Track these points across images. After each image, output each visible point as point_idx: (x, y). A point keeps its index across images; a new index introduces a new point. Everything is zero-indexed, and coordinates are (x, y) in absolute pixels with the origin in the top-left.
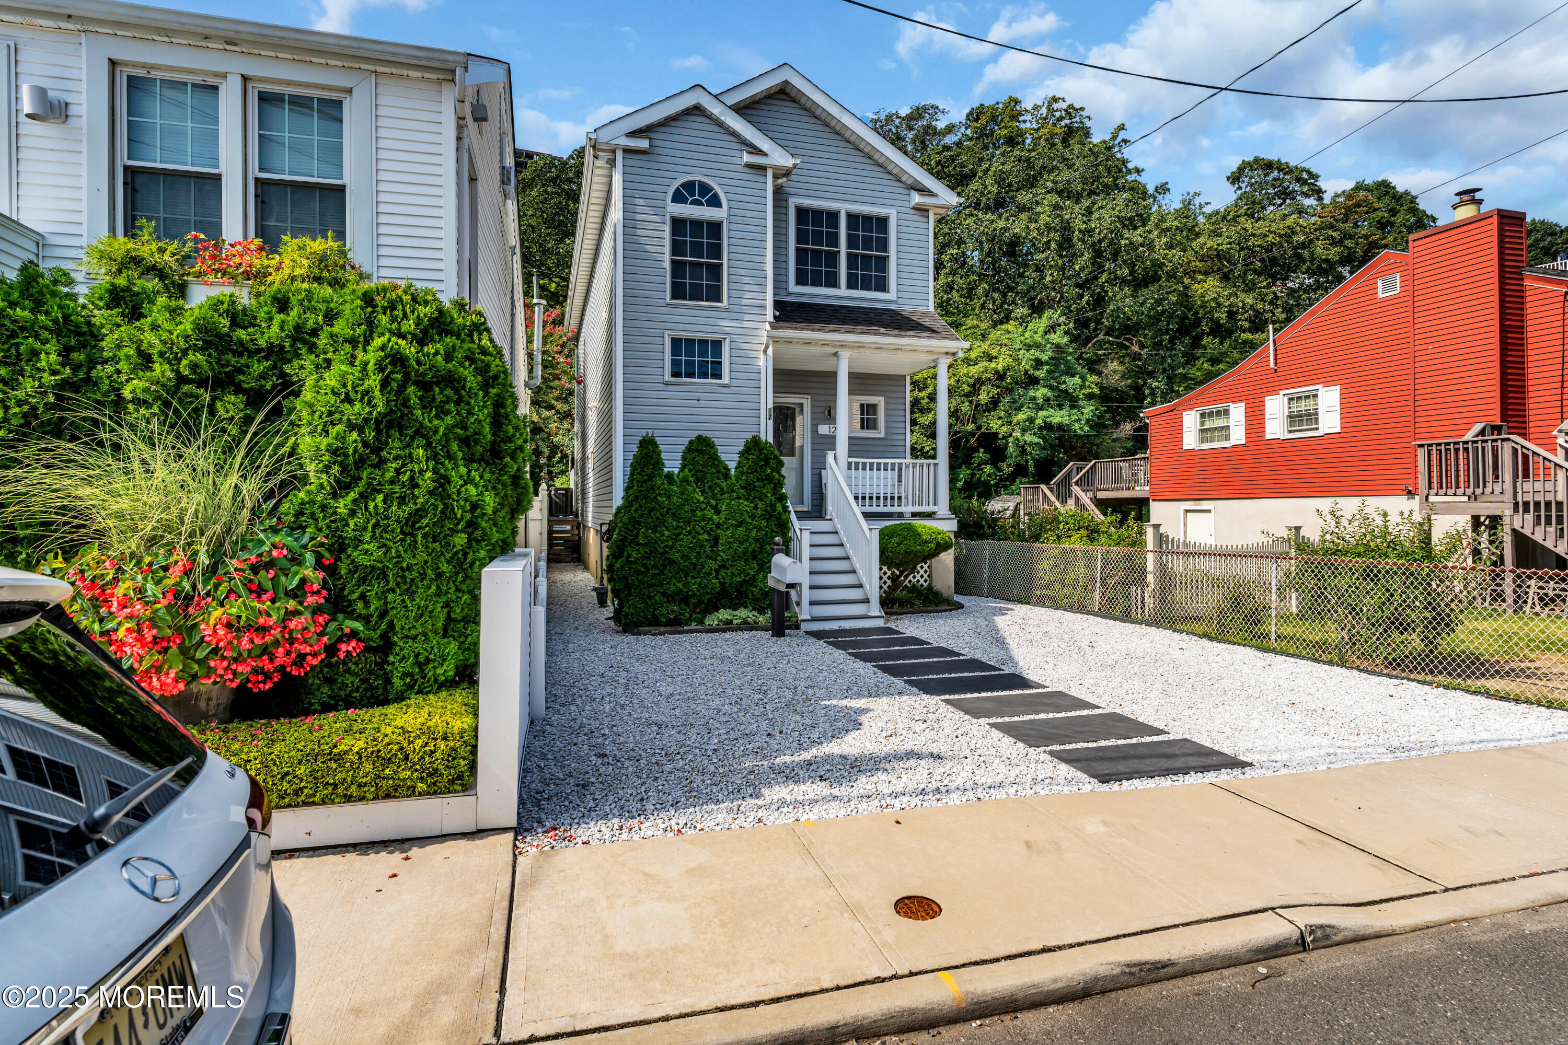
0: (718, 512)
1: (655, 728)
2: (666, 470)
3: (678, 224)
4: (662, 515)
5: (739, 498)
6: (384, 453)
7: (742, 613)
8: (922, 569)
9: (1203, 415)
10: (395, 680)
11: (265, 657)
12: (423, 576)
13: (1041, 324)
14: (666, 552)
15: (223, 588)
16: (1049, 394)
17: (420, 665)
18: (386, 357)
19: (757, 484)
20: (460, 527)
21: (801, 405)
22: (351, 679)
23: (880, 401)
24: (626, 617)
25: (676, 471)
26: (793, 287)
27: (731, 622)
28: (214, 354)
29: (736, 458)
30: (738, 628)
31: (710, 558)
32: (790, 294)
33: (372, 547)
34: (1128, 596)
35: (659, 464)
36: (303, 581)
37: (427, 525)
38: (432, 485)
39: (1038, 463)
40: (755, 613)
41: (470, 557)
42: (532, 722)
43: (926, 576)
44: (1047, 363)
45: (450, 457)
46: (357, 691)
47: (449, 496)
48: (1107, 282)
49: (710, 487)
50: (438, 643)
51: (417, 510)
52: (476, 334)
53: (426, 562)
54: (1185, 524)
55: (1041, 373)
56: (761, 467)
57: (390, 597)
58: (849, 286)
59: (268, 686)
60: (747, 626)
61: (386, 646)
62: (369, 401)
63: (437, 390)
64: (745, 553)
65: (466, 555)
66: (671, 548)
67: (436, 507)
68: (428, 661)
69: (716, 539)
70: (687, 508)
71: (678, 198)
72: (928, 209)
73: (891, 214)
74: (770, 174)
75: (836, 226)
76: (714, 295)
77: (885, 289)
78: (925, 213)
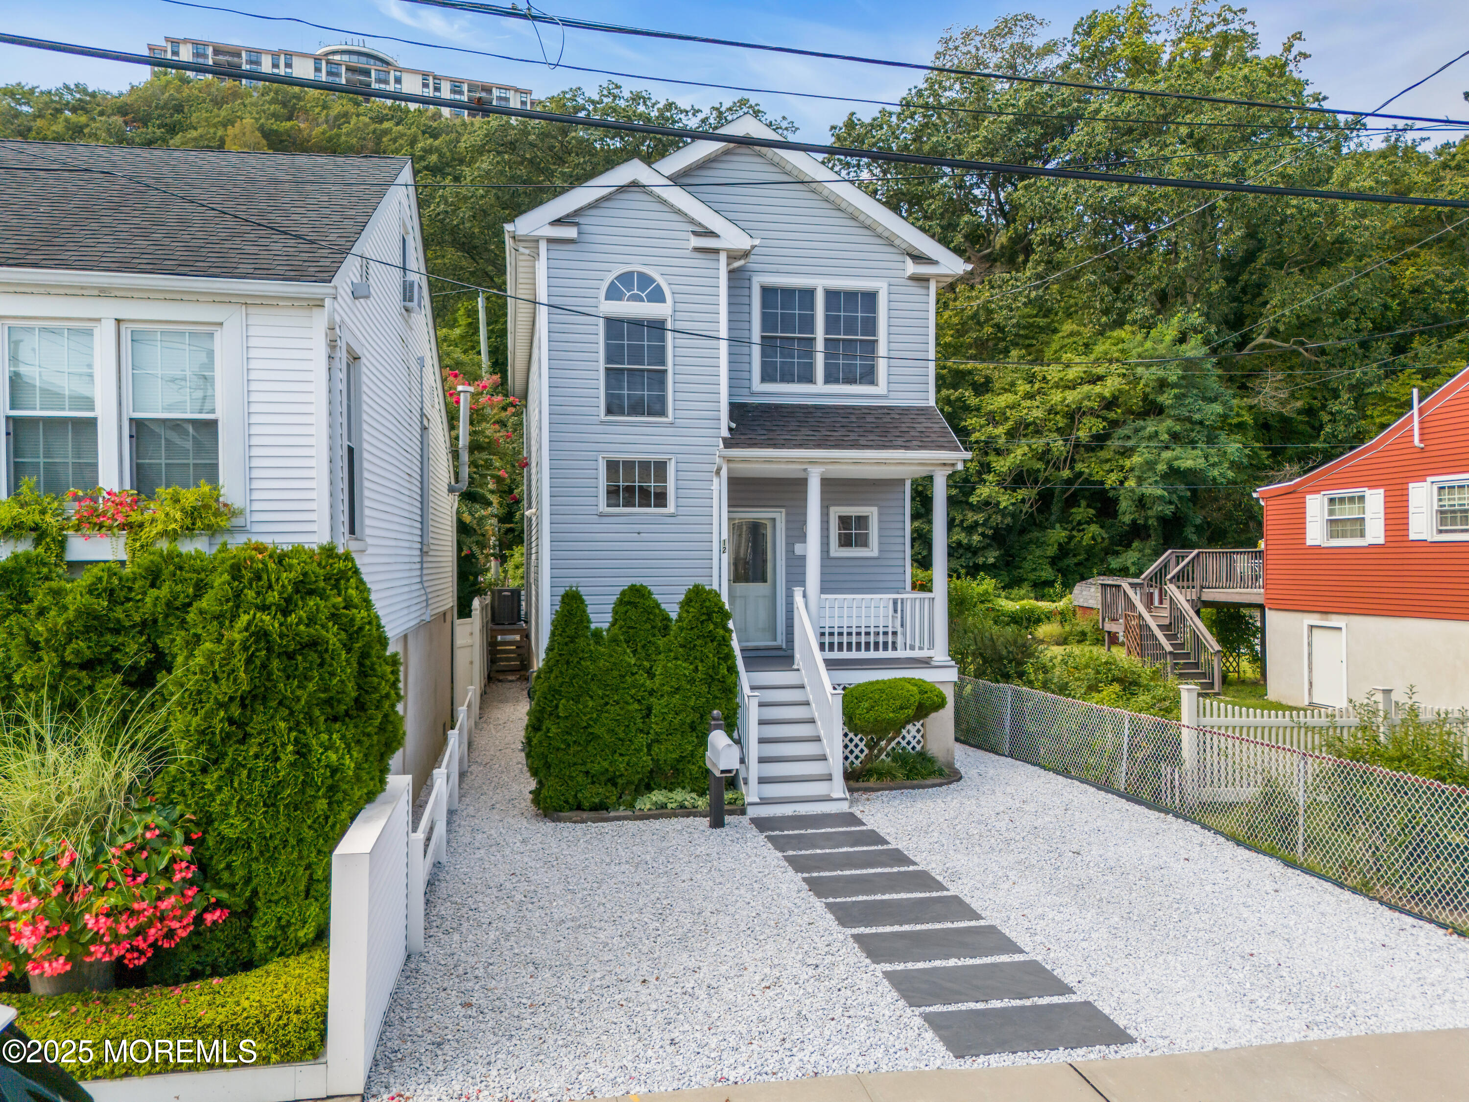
0: (651, 675)
1: (531, 968)
2: (593, 626)
3: (613, 324)
4: (585, 682)
5: (676, 658)
6: (248, 729)
7: (680, 796)
8: (911, 732)
9: (1332, 501)
10: (258, 944)
11: (140, 938)
12: (285, 843)
13: (1169, 331)
14: (589, 726)
15: (104, 876)
16: (1178, 428)
17: (283, 928)
18: (251, 636)
19: (699, 642)
20: (320, 793)
21: (774, 520)
22: (218, 945)
23: (872, 512)
24: (545, 798)
25: (606, 626)
26: (757, 385)
27: (664, 806)
28: (94, 638)
29: (677, 608)
30: (673, 814)
31: (641, 731)
32: (753, 394)
33: (236, 821)
34: (1158, 776)
35: (584, 620)
36: (174, 860)
37: (289, 795)
38: (292, 758)
39: (1163, 520)
40: (694, 795)
41: (331, 820)
42: (409, 956)
43: (919, 737)
44: (1174, 386)
45: (312, 722)
46: (223, 956)
47: (309, 766)
48: (1268, 263)
49: (643, 647)
50: (300, 906)
51: (280, 782)
52: (342, 582)
53: (288, 830)
54: (1310, 645)
55: (1166, 399)
56: (702, 622)
57: (254, 866)
58: (828, 380)
59: (143, 960)
60: (684, 811)
61: (250, 911)
62: (235, 680)
63: (300, 658)
64: (683, 723)
65: (327, 818)
66: (596, 721)
67: (297, 778)
68: (289, 924)
69: (649, 709)
70: (615, 673)
71: (613, 293)
72: (928, 280)
73: (881, 287)
74: (723, 257)
75: (812, 306)
76: (657, 408)
77: (872, 382)
78: (924, 284)
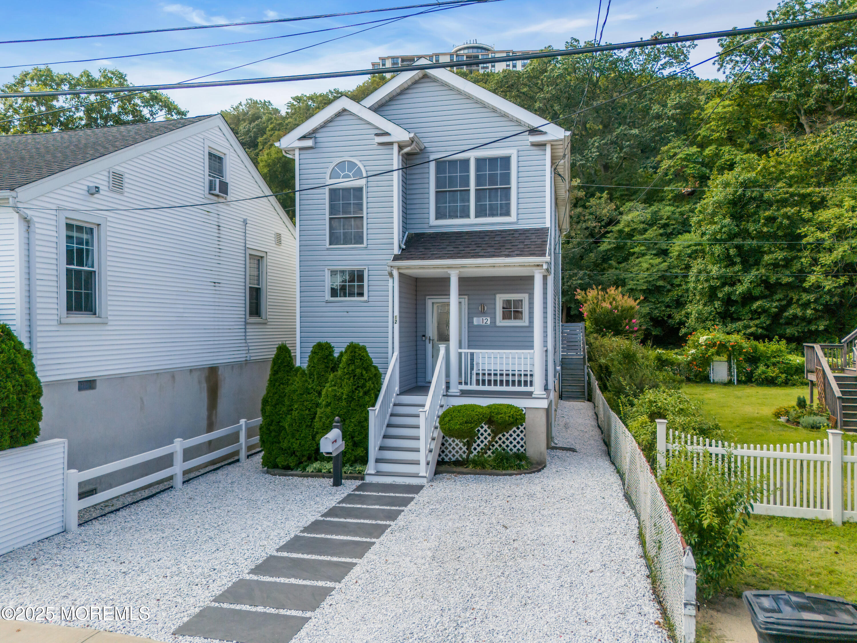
3: (334, 193)
23: (525, 297)
25: (305, 365)
26: (432, 222)
27: (321, 471)
30: (322, 476)
32: (431, 227)
35: (291, 361)
43: (522, 443)
58: (478, 215)
60: (329, 475)
71: (334, 175)
72: (545, 145)
73: (512, 152)
74: (396, 147)
75: (467, 170)
76: (359, 239)
77: (507, 213)
78: (542, 147)
